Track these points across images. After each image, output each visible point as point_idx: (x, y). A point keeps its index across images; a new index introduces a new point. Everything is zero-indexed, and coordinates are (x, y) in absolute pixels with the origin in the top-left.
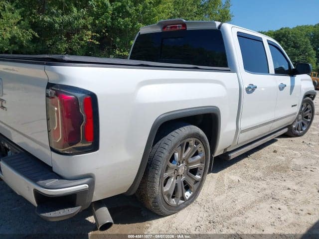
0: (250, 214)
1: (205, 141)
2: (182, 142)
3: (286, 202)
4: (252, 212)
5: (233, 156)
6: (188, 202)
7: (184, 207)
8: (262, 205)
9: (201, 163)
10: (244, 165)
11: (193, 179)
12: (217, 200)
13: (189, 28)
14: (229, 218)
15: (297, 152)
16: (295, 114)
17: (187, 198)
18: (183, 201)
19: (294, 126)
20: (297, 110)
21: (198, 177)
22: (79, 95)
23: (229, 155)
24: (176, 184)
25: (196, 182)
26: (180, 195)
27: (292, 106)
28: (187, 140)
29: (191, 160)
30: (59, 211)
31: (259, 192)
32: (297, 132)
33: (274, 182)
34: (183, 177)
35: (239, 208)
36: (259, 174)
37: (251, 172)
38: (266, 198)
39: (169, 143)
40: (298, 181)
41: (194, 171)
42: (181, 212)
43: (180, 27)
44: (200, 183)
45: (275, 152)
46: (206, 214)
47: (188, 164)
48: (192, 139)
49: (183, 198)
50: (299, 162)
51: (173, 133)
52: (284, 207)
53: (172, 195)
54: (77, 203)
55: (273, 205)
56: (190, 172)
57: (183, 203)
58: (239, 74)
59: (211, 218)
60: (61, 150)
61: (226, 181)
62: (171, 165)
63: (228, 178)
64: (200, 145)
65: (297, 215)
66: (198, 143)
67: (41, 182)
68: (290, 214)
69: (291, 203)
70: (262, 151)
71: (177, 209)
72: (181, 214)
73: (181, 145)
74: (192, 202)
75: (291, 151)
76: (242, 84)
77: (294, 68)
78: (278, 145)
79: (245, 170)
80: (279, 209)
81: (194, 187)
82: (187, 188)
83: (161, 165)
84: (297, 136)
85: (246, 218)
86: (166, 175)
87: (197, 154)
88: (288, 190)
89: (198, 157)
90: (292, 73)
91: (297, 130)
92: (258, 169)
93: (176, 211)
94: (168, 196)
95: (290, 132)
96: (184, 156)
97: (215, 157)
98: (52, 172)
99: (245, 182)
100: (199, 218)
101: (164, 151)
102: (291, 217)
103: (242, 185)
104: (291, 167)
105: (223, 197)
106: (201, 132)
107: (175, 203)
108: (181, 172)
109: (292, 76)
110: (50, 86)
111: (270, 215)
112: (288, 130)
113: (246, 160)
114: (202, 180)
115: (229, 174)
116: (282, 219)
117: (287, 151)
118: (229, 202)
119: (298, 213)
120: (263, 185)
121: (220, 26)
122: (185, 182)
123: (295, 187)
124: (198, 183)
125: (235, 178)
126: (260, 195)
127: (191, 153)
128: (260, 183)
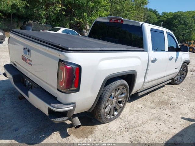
0: (146, 126)
1: (127, 88)
2: (116, 88)
3: (164, 122)
4: (147, 125)
5: (140, 94)
6: (116, 117)
7: (113, 120)
8: (152, 122)
9: (124, 98)
10: (145, 99)
11: (119, 106)
12: (130, 117)
13: (125, 23)
14: (135, 127)
15: (174, 94)
16: (176, 73)
17: (115, 115)
18: (113, 117)
19: (175, 79)
20: (178, 70)
21: (122, 105)
22: (74, 66)
23: (138, 94)
24: (111, 108)
25: (121, 107)
26: (112, 114)
27: (176, 68)
28: (119, 87)
29: (119, 97)
30: (59, 118)
31: (151, 115)
32: (177, 82)
33: (159, 110)
34: (115, 105)
35: (141, 123)
36: (153, 105)
37: (149, 104)
38: (155, 118)
39: (110, 88)
40: (172, 111)
41: (120, 102)
42: (112, 122)
43: (120, 21)
44: (122, 108)
45: (163, 93)
46: (124, 124)
47: (118, 98)
48: (121, 86)
49: (113, 115)
50: (174, 100)
51: (112, 83)
52: (163, 124)
53: (108, 113)
54: (67, 116)
55: (158, 123)
56: (118, 102)
57: (113, 118)
58: (149, 52)
59: (126, 127)
60: (62, 91)
61: (135, 108)
62: (110, 99)
63: (137, 106)
64: (125, 90)
65: (169, 129)
66: (124, 89)
67: (52, 105)
68: (165, 128)
69: (167, 122)
70: (156, 92)
71: (110, 120)
72: (112, 123)
73: (115, 90)
74: (117, 118)
75: (171, 93)
76: (150, 58)
77: (179, 47)
78: (165, 89)
79: (145, 102)
80: (160, 125)
81: (119, 110)
82: (116, 110)
83: (106, 99)
84: (176, 84)
85: (144, 128)
86: (107, 104)
87: (122, 94)
88: (166, 115)
89: (123, 95)
90: (178, 50)
91: (177, 81)
92: (153, 102)
93: (109, 121)
94: (107, 114)
95: (173, 82)
96: (116, 95)
97: (131, 95)
98: (56, 100)
99: (145, 109)
100: (121, 126)
101: (108, 93)
102: (166, 130)
103: (143, 111)
104: (170, 103)
105: (133, 116)
106: (126, 83)
107: (109, 117)
108: (114, 102)
109: (178, 52)
110: (60, 61)
111: (155, 127)
112: (172, 81)
113: (147, 96)
114: (124, 107)
115: (137, 104)
116: (161, 130)
117: (169, 93)
118: (136, 119)
119: (170, 128)
120: (154, 111)
121: (142, 25)
122: (115, 107)
123: (170, 114)
124: (121, 108)
125: (140, 106)
126: (152, 117)
127: (120, 93)
128: (153, 110)
